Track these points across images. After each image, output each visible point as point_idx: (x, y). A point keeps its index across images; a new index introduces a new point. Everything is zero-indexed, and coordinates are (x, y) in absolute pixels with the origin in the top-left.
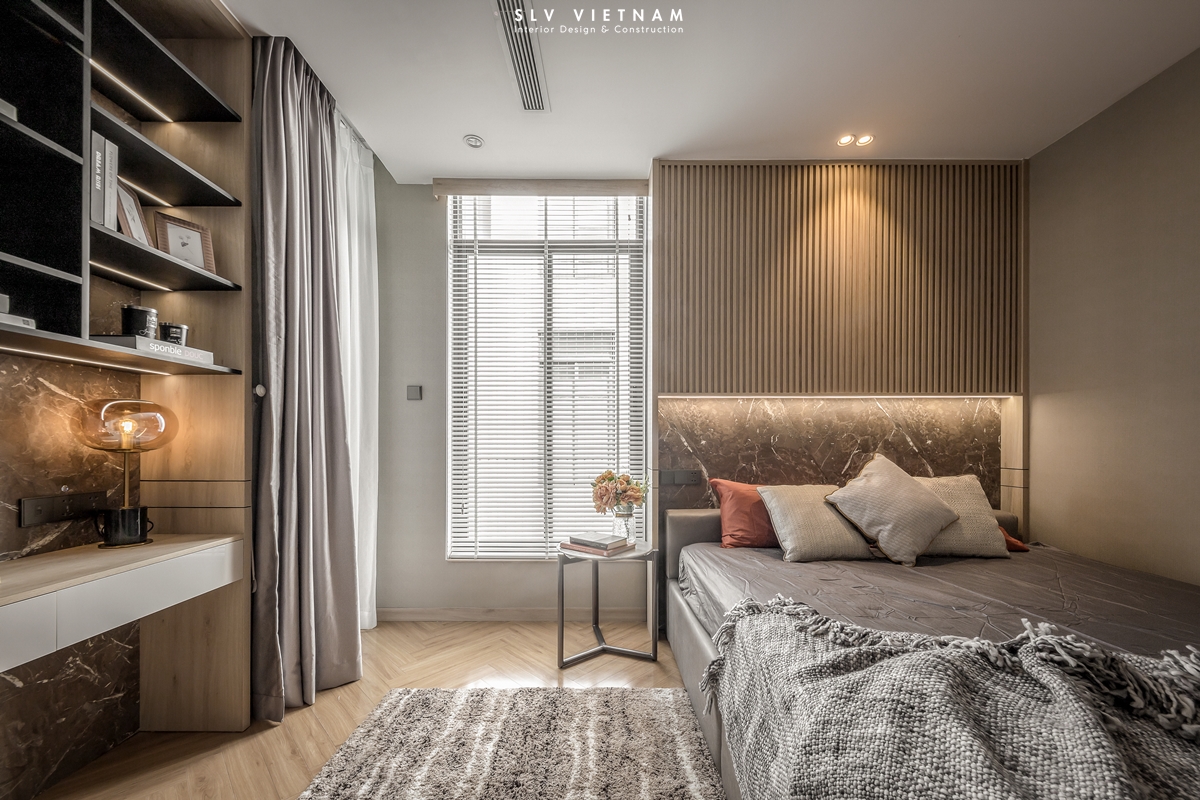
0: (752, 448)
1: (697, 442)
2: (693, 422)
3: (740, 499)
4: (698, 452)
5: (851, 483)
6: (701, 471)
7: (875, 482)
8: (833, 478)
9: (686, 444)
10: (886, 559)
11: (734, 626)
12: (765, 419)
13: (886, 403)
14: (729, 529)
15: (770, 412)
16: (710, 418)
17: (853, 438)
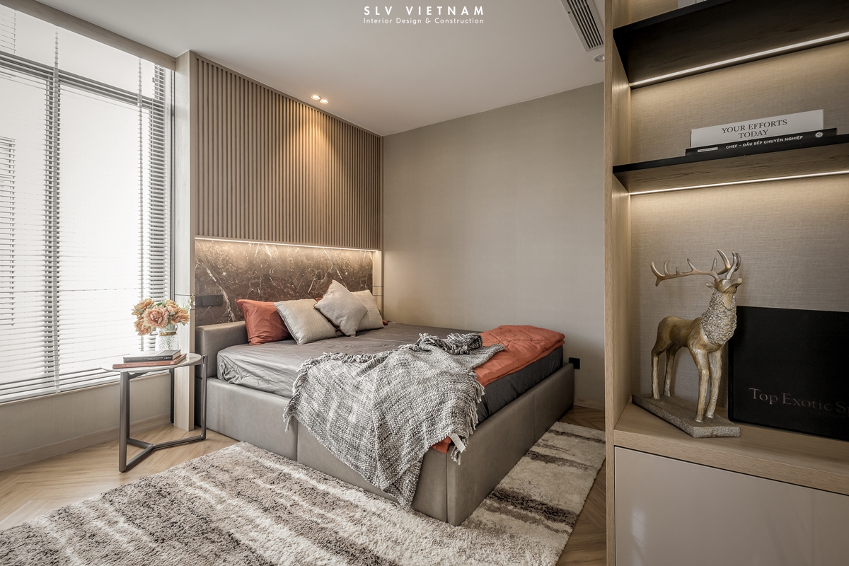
0: (258, 278)
1: (220, 274)
2: (216, 258)
3: (262, 312)
4: (221, 281)
5: (324, 296)
6: (222, 295)
7: (337, 295)
8: (303, 296)
9: (211, 275)
10: (343, 335)
11: (306, 374)
12: (266, 258)
13: (328, 251)
14: (253, 334)
15: (269, 254)
16: (229, 256)
17: (313, 271)
